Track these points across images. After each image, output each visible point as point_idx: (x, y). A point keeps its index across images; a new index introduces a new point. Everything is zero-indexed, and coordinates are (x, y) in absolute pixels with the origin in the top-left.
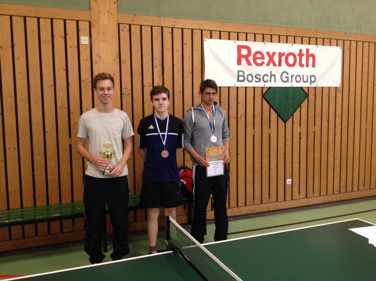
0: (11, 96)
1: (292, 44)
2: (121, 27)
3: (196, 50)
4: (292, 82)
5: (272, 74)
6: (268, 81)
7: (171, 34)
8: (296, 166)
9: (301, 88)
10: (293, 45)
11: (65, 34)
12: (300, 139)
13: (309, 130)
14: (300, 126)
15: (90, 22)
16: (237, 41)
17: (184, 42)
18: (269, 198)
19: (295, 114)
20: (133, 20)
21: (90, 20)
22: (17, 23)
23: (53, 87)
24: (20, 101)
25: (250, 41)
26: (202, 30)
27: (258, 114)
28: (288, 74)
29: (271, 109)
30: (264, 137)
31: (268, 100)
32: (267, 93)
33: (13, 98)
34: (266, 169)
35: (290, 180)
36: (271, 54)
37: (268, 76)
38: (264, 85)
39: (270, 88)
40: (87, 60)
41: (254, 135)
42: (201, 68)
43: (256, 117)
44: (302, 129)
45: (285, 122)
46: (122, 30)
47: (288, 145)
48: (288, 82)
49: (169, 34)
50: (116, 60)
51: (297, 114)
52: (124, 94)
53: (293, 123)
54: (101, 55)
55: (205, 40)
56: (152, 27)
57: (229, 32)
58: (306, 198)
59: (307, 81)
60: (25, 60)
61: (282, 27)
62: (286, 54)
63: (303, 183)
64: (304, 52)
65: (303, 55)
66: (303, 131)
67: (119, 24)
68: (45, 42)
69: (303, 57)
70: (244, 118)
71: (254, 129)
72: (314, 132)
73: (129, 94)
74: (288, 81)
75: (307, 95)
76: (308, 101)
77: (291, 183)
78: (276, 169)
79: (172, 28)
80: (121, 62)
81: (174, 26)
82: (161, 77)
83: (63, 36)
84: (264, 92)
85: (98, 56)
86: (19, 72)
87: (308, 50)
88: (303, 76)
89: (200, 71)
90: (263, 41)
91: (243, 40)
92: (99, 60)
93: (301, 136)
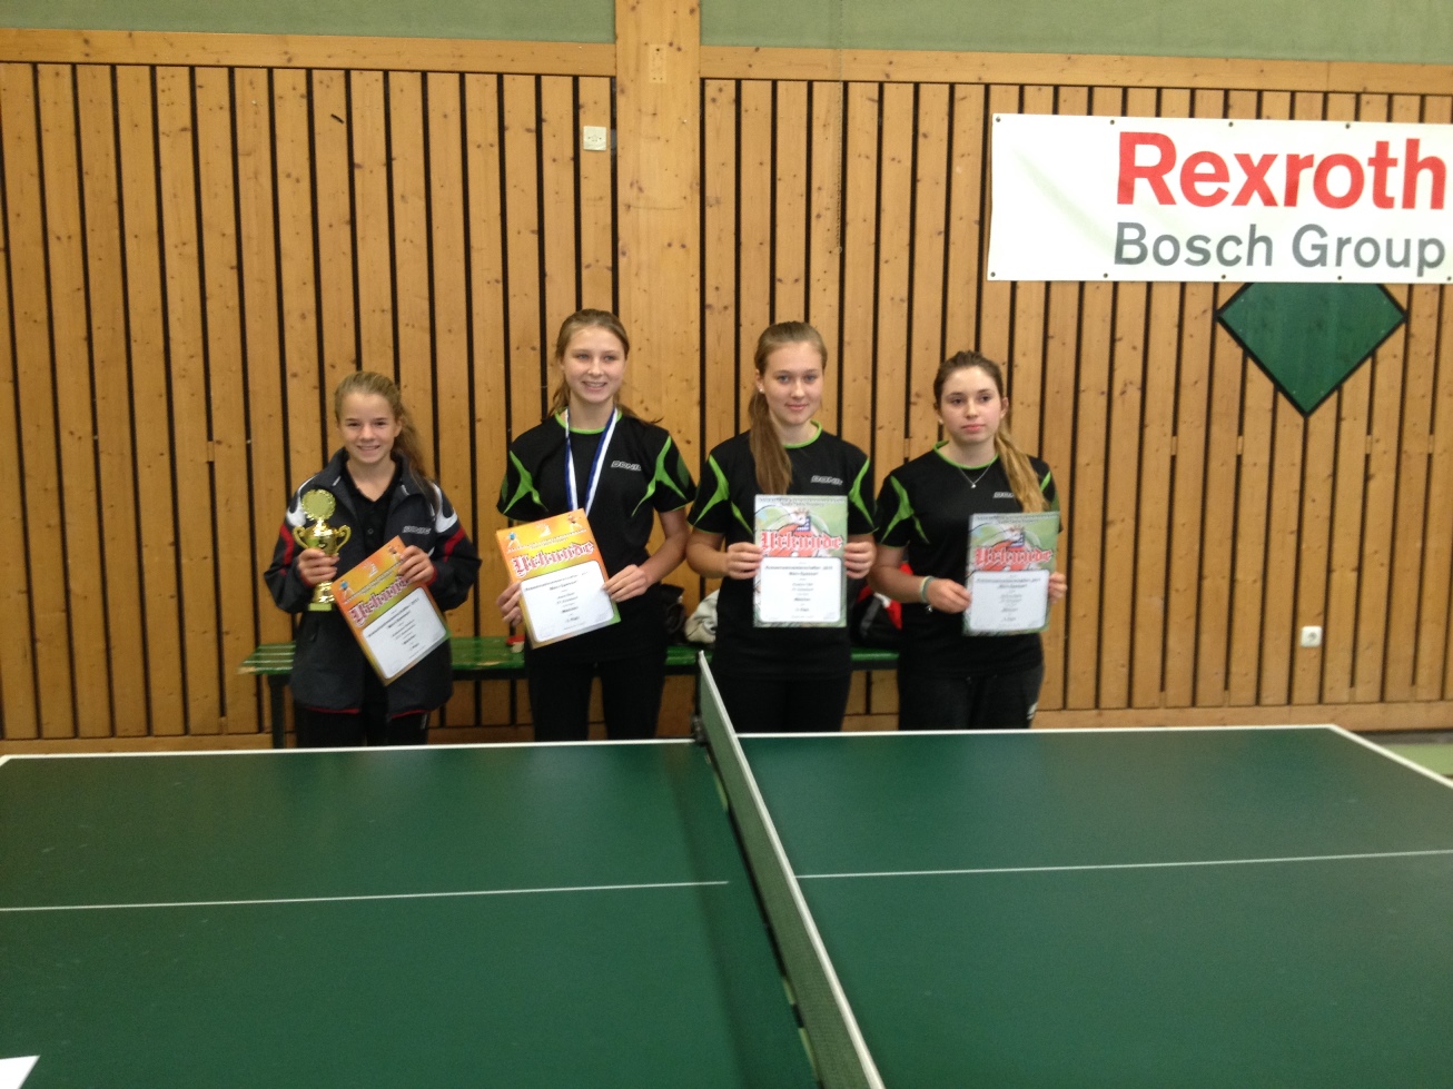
0: (383, 311)
1: (1343, 124)
2: (711, 88)
3: (963, 156)
4: (1339, 263)
5: (1257, 235)
6: (1238, 259)
7: (876, 106)
8: (1344, 579)
9: (1381, 287)
10: (1348, 126)
11: (539, 120)
12: (1367, 478)
13: (1406, 446)
14: (1369, 432)
15: (613, 80)
16: (1119, 120)
17: (922, 129)
18: (1227, 687)
19: (1348, 386)
20: (750, 66)
21: (614, 74)
22: (402, 91)
23: (500, 286)
24: (407, 325)
25: (1171, 116)
26: (987, 87)
27: (1196, 382)
28: (1323, 234)
29: (1251, 365)
30: (1214, 465)
31: (1240, 331)
32: (1236, 305)
33: (389, 316)
34: (1216, 584)
35: (1317, 630)
36: (1256, 161)
37: (1238, 242)
38: (1224, 277)
39: (1247, 285)
40: (601, 198)
41: (1173, 459)
42: (976, 217)
43: (1184, 392)
44: (1378, 441)
45: (1306, 414)
46: (714, 100)
47: (1314, 501)
48: (1324, 264)
49: (869, 103)
50: (689, 198)
51: (1356, 386)
52: (710, 306)
53: (1339, 419)
54: (645, 184)
55: (998, 120)
56: (810, 84)
57: (1091, 89)
58: (1382, 699)
59: (1406, 262)
60: (422, 203)
61: (1305, 60)
62: (1317, 162)
63: (1371, 644)
64: (1398, 151)
65: (1394, 162)
66: (1377, 450)
67: (703, 81)
68: (479, 146)
69: (1390, 170)
70: (1135, 395)
71: (1175, 433)
72: (1430, 457)
73: (726, 308)
74: (1322, 260)
75: (1405, 316)
76: (1408, 336)
77: (1317, 641)
78: (1259, 585)
79: (881, 85)
80: (707, 203)
81: (887, 76)
82: (837, 251)
83: (533, 125)
84: (1221, 302)
85: (635, 187)
86: (405, 240)
87: (1413, 145)
88: (1389, 242)
89: (977, 227)
90: (1225, 116)
91: (1143, 114)
92: (638, 198)
93: (1373, 469)
